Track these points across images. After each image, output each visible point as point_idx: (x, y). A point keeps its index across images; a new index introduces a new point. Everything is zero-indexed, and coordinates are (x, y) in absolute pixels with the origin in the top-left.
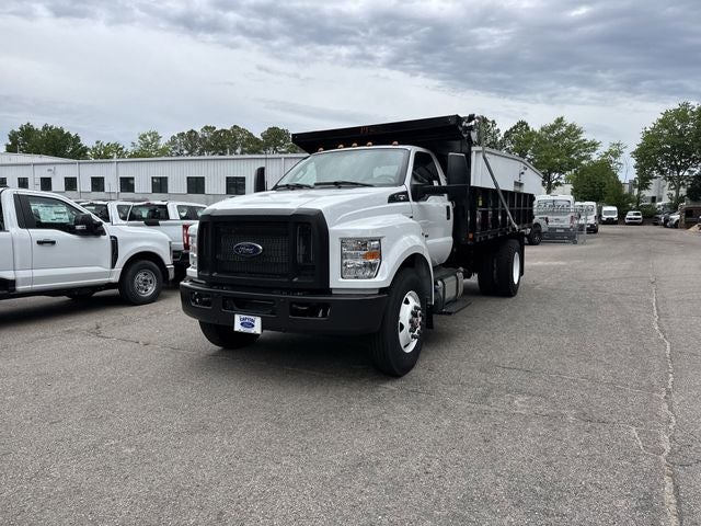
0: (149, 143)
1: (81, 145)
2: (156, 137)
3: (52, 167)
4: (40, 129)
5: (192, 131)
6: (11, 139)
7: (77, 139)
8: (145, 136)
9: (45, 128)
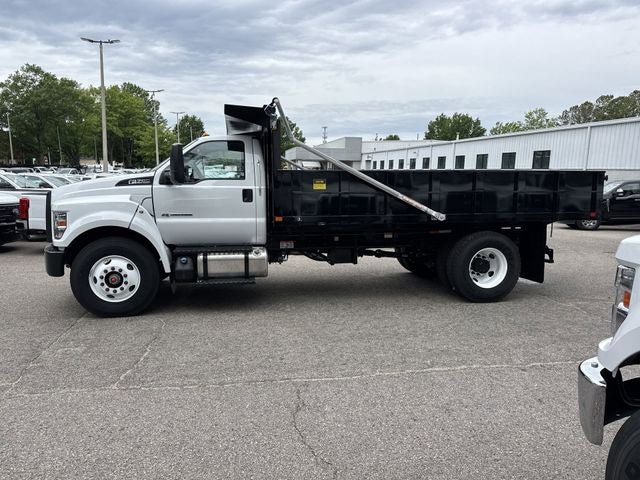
0: (534, 121)
1: (479, 128)
2: (542, 113)
3: (416, 150)
4: (451, 117)
5: (587, 103)
6: (429, 128)
7: (478, 122)
8: (531, 114)
9: (455, 116)
